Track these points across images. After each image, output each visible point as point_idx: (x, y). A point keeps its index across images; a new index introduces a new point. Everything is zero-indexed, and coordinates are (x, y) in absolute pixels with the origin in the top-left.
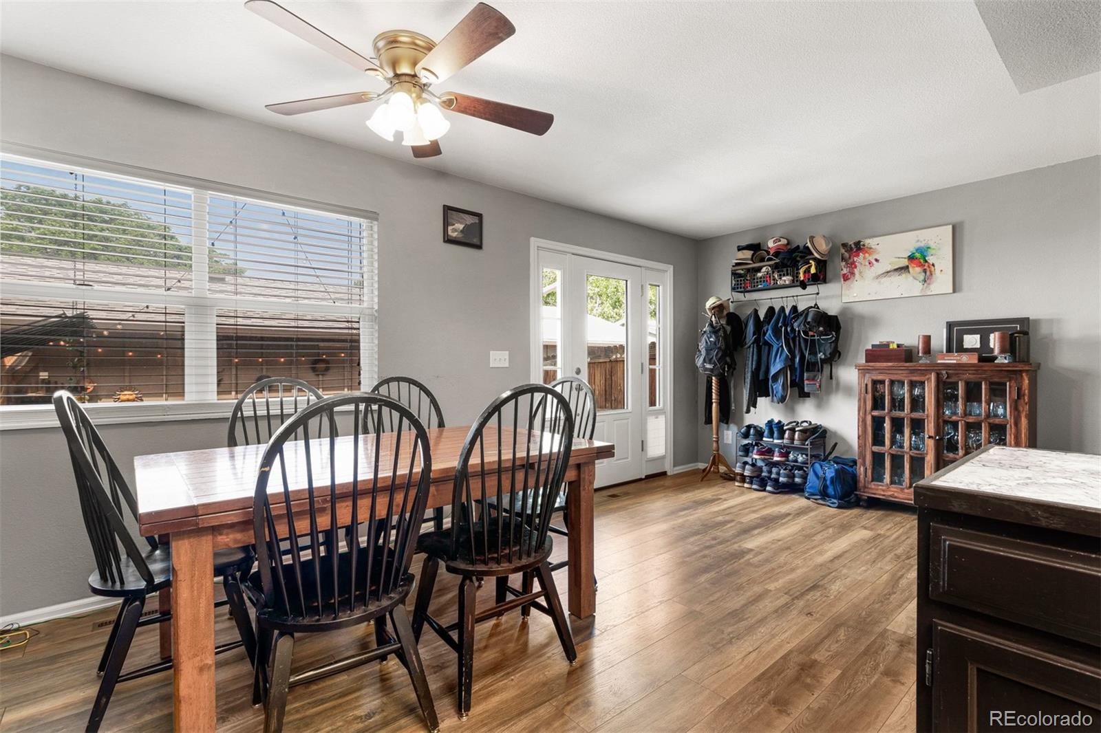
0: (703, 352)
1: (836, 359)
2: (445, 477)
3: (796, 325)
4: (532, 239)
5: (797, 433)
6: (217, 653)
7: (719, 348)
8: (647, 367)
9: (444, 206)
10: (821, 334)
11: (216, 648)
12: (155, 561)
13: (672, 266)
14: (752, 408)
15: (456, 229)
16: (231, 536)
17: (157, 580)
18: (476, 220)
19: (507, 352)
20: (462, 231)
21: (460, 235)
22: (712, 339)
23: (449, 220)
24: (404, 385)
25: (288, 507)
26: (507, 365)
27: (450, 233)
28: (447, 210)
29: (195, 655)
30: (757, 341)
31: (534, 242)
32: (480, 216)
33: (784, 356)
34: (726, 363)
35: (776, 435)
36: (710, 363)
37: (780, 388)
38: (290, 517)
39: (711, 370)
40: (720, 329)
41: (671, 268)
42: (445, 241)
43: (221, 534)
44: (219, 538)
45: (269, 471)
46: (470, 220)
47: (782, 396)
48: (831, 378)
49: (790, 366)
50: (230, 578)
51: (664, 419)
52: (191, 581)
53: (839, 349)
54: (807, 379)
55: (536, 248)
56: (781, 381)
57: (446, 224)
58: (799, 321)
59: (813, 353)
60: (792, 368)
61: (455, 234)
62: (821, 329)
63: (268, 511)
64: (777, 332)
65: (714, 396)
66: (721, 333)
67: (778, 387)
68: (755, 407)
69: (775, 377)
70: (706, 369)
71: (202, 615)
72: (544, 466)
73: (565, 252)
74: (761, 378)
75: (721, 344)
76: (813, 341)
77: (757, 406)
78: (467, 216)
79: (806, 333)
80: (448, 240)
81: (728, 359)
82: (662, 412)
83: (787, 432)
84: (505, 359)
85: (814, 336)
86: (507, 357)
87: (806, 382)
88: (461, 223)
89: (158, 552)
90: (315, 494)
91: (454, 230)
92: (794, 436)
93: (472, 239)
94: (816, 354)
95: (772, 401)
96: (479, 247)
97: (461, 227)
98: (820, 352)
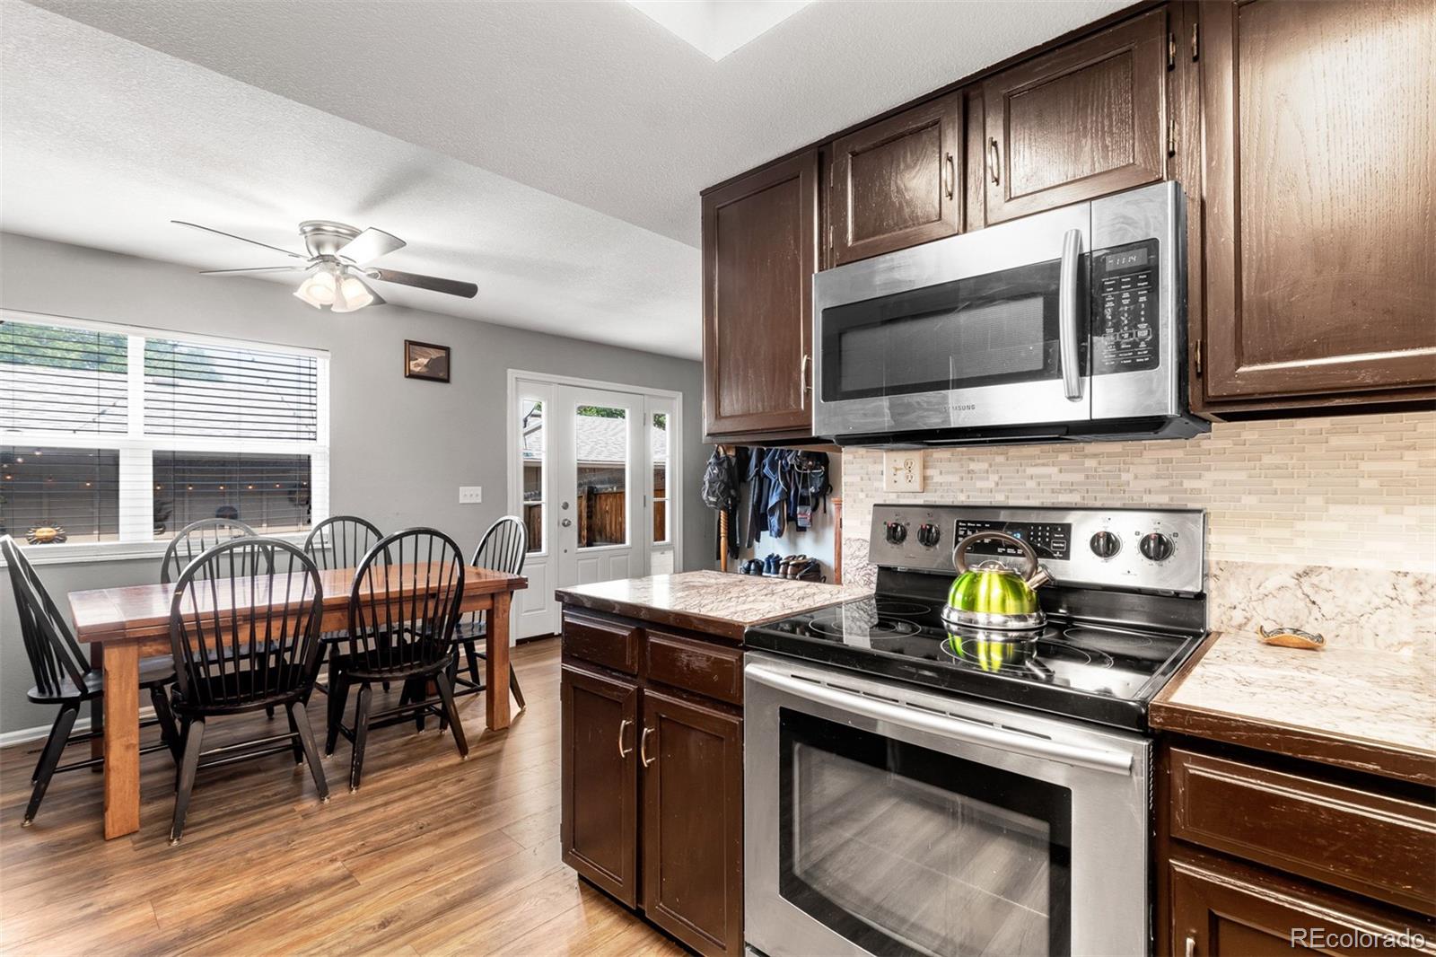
0: (707, 485)
1: (828, 493)
2: (337, 607)
3: (788, 459)
4: (510, 371)
5: (790, 567)
6: (141, 754)
7: (722, 481)
8: (652, 500)
9: (406, 341)
10: (812, 468)
11: (141, 750)
12: (89, 680)
13: (681, 393)
14: (756, 543)
15: (420, 363)
16: (154, 647)
17: (90, 691)
18: (443, 353)
19: (480, 488)
20: (426, 366)
21: (424, 370)
22: (715, 471)
23: (412, 355)
24: (350, 524)
25: (198, 625)
26: (479, 500)
27: (412, 367)
28: (410, 344)
29: (122, 736)
30: (758, 473)
31: (512, 374)
32: (447, 349)
33: (780, 489)
34: (730, 496)
35: (772, 569)
36: (713, 496)
37: (776, 522)
38: (200, 633)
39: (716, 503)
40: (724, 461)
41: (680, 396)
42: (406, 377)
43: (145, 646)
44: (144, 648)
45: (181, 595)
46: (435, 354)
47: (779, 530)
48: (825, 512)
49: (786, 500)
50: (157, 691)
51: (672, 554)
52: (120, 679)
53: (830, 483)
54: (800, 513)
55: (514, 379)
56: (777, 514)
57: (408, 357)
58: (791, 456)
59: (805, 487)
60: (788, 500)
61: (418, 369)
62: (810, 463)
63: (182, 627)
64: (773, 466)
65: (722, 530)
66: (725, 465)
67: (774, 521)
68: (758, 541)
69: (773, 510)
70: (711, 503)
71: (129, 707)
72: (442, 596)
73: (550, 383)
74: (762, 511)
75: (724, 477)
76: (805, 475)
77: (761, 540)
78: (432, 350)
79: (799, 467)
80: (412, 376)
81: (733, 492)
82: (670, 547)
83: (782, 566)
84: (477, 495)
85: (806, 470)
86: (480, 493)
87: (799, 516)
88: (424, 357)
89: (90, 675)
90: (220, 616)
91: (418, 365)
92: (787, 570)
93: (439, 373)
94: (807, 489)
95: (771, 535)
96: (447, 380)
97: (425, 361)
98: (811, 486)
